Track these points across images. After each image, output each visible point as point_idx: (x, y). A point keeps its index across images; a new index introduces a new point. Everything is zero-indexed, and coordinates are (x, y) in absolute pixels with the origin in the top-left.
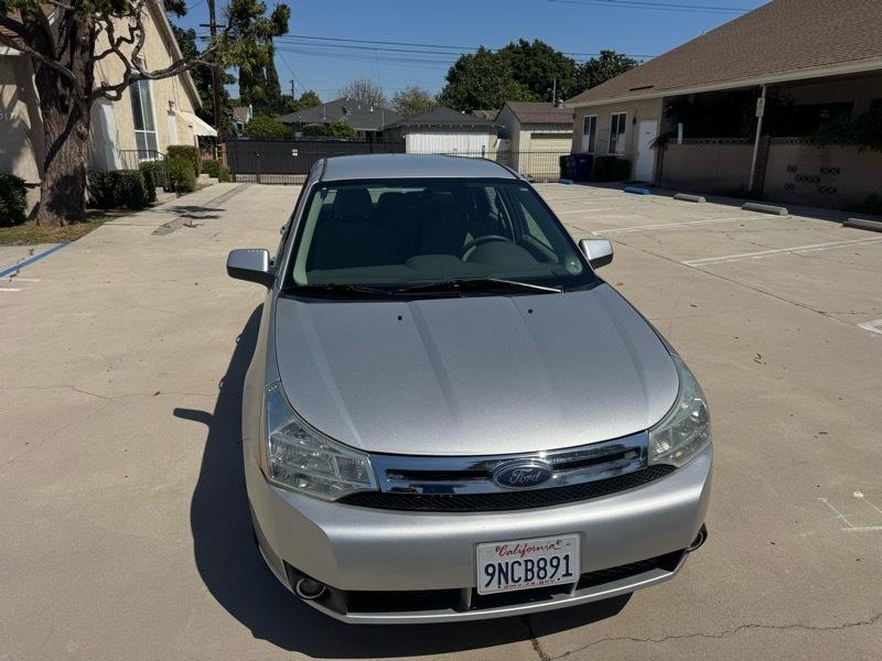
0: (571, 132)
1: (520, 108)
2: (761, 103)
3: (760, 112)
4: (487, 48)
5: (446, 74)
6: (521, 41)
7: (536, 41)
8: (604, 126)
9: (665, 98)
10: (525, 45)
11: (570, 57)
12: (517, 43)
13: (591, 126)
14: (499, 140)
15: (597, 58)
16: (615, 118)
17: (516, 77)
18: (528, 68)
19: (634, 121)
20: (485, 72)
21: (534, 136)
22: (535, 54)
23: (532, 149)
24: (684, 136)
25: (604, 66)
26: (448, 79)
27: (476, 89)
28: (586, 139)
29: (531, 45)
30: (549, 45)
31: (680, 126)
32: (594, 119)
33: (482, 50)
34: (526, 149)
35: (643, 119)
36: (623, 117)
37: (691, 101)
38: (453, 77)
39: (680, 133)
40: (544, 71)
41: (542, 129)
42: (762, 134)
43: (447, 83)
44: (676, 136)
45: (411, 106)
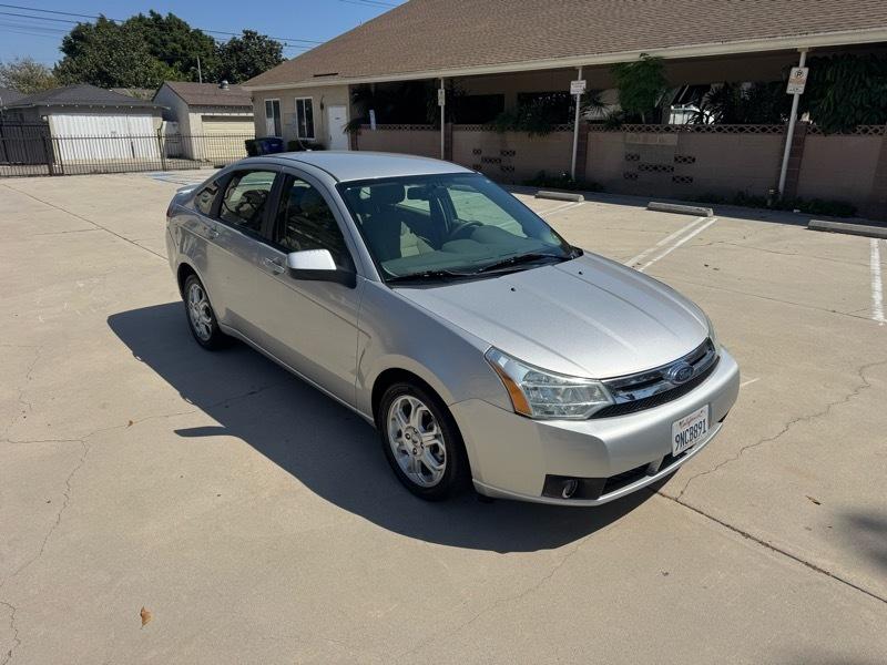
0: (251, 115)
1: (181, 88)
2: (441, 94)
3: (442, 102)
4: (108, 18)
5: (61, 44)
6: (152, 13)
7: (170, 14)
8: (289, 111)
9: (350, 86)
10: (157, 18)
11: (208, 34)
12: (147, 15)
13: (274, 109)
14: (165, 123)
15: (240, 38)
16: (300, 103)
17: (153, 53)
18: (164, 43)
19: (322, 107)
20: (113, 45)
21: (205, 119)
22: (171, 29)
23: (205, 133)
24: (377, 122)
25: (248, 46)
26: (64, 50)
27: (107, 64)
28: (270, 122)
29: (164, 18)
30: (183, 20)
31: (372, 113)
32: (276, 104)
33: (102, 19)
34: (199, 133)
35: (332, 105)
36: (309, 103)
37: (373, 89)
38: (69, 48)
39: (373, 119)
40: (184, 48)
41: (212, 111)
42: (446, 122)
43: (64, 55)
44: (369, 122)
45: (27, 81)
